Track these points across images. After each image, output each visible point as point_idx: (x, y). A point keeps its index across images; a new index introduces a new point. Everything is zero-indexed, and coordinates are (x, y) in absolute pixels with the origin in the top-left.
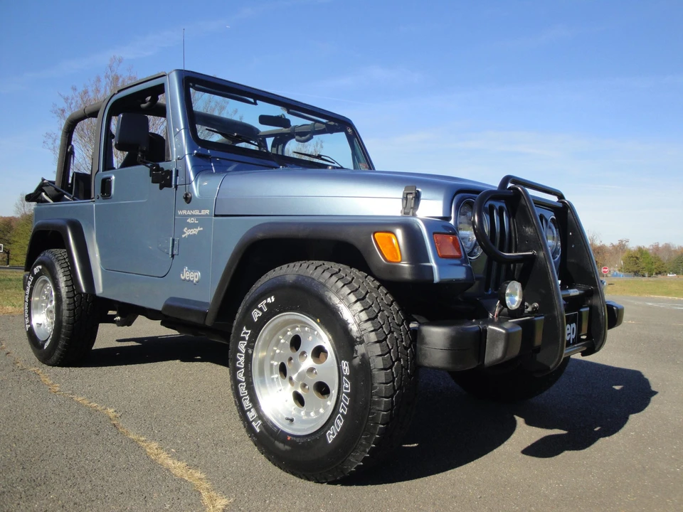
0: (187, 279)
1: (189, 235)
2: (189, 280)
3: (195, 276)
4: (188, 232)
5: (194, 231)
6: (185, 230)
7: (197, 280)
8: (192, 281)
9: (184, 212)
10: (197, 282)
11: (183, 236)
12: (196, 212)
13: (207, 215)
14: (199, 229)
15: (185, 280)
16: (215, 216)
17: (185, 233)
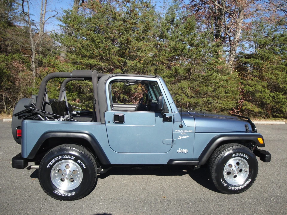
0: (182, 152)
1: (182, 139)
2: (183, 152)
3: (185, 151)
4: (180, 137)
5: (186, 137)
6: (179, 137)
7: (187, 152)
8: (184, 153)
9: (179, 131)
10: (186, 153)
11: (178, 139)
12: (186, 131)
13: (191, 132)
14: (187, 136)
15: (180, 152)
16: (195, 132)
17: (179, 138)
